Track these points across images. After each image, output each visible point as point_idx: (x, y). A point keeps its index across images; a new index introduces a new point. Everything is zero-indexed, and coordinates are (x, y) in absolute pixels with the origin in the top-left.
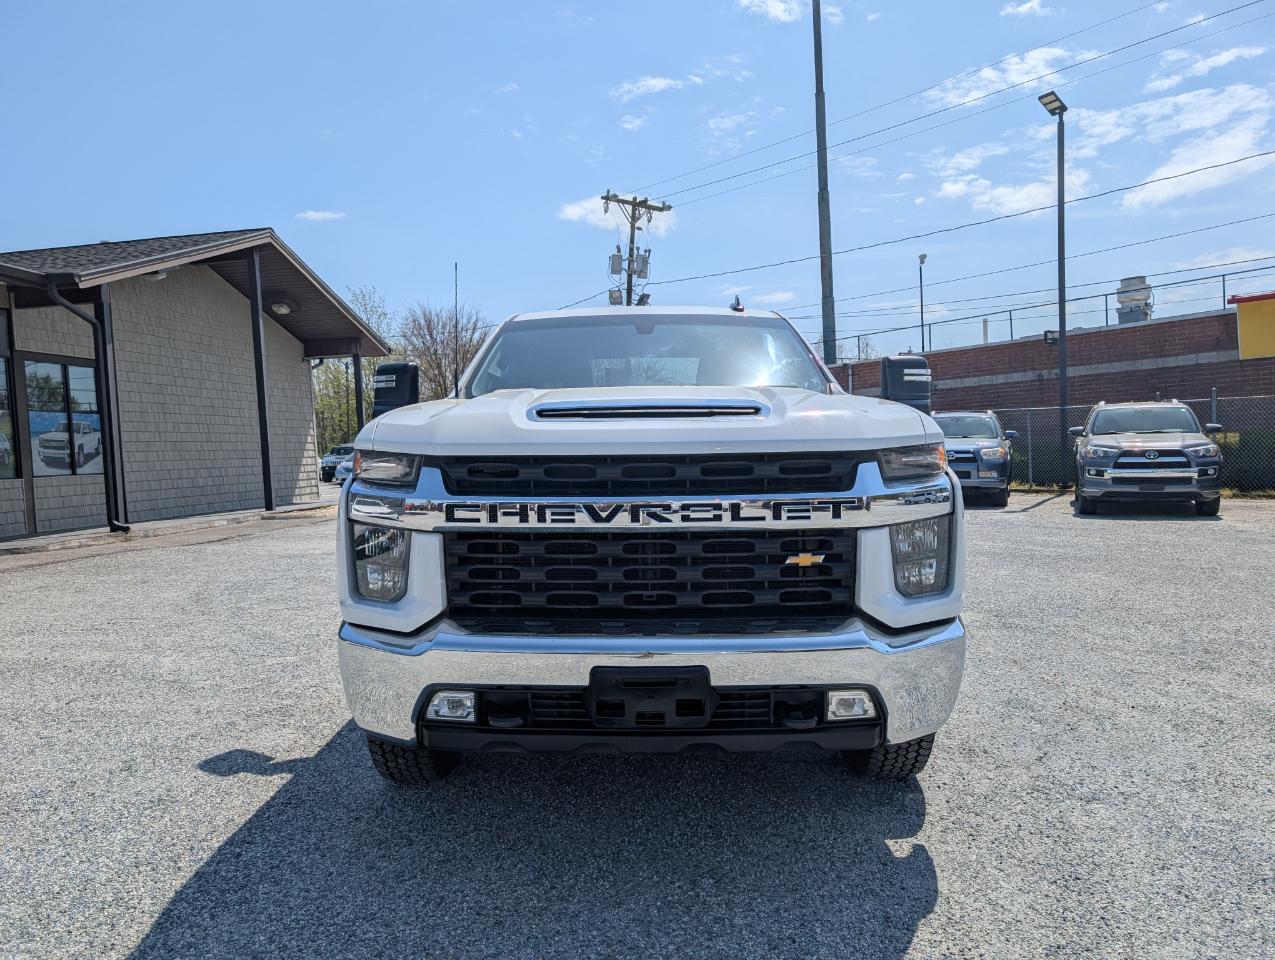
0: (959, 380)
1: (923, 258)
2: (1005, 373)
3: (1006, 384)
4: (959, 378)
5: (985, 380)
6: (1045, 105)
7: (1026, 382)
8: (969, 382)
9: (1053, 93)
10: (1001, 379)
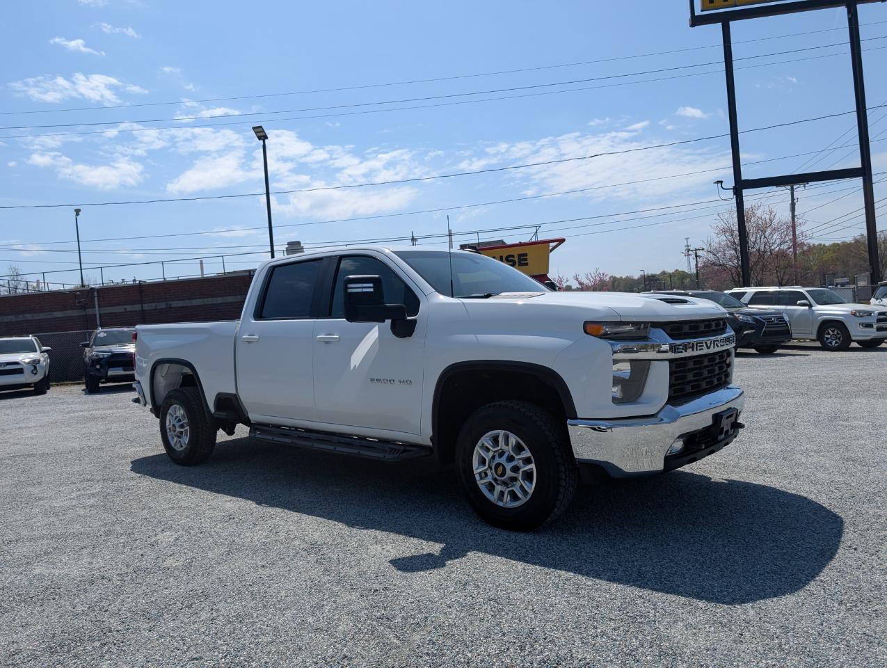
0: (188, 301)
1: (78, 212)
2: (222, 296)
3: (223, 303)
4: (189, 299)
5: (209, 301)
6: (256, 133)
7: (237, 302)
8: (195, 302)
9: (261, 127)
10: (219, 300)
